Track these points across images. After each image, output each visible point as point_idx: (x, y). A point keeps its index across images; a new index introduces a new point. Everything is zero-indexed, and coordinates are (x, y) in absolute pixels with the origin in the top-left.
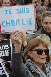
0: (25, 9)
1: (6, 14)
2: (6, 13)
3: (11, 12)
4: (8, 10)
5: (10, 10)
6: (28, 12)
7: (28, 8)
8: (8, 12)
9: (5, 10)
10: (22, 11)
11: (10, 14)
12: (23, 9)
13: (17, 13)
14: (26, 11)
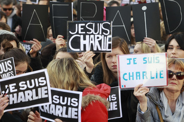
0: (154, 57)
1: (129, 64)
2: (129, 62)
3: (135, 62)
4: (131, 59)
5: (134, 59)
6: (158, 62)
7: (158, 57)
8: (132, 61)
9: (128, 59)
10: (150, 61)
11: (135, 63)
12: (151, 58)
13: (144, 63)
14: (155, 61)
